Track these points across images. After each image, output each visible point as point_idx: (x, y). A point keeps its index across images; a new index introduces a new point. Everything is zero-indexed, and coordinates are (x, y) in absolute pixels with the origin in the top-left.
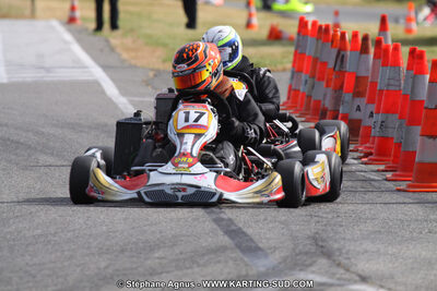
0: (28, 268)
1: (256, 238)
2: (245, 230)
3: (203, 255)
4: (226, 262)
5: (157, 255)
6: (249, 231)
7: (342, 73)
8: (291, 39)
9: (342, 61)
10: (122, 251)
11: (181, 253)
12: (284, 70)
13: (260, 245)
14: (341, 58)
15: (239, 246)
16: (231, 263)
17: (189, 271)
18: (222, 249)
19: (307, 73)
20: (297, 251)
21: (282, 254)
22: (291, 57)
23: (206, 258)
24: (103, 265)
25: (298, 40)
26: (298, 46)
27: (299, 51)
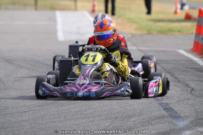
0: (73, 126)
1: (178, 112)
2: (173, 108)
3: (154, 120)
4: (165, 123)
5: (132, 120)
6: (175, 109)
8: (195, 19)
10: (116, 118)
11: (143, 119)
12: (192, 33)
13: (181, 115)
15: (171, 116)
16: (167, 124)
17: (147, 127)
18: (163, 117)
20: (198, 118)
21: (191, 119)
22: (195, 27)
23: (155, 121)
24: (107, 124)
25: (199, 19)
26: (198, 22)
27: (199, 24)
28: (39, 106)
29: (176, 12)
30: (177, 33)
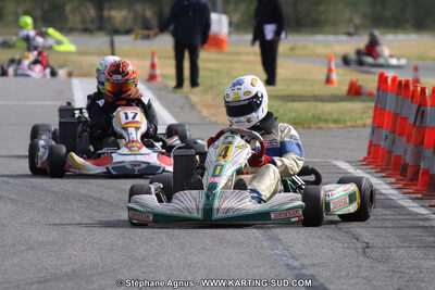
7: (422, 129)
8: (371, 94)
9: (422, 116)
12: (364, 126)
14: (421, 114)
19: (387, 128)
22: (371, 113)
27: (379, 107)
28: (39, 282)
29: (328, 81)
30: (332, 126)
